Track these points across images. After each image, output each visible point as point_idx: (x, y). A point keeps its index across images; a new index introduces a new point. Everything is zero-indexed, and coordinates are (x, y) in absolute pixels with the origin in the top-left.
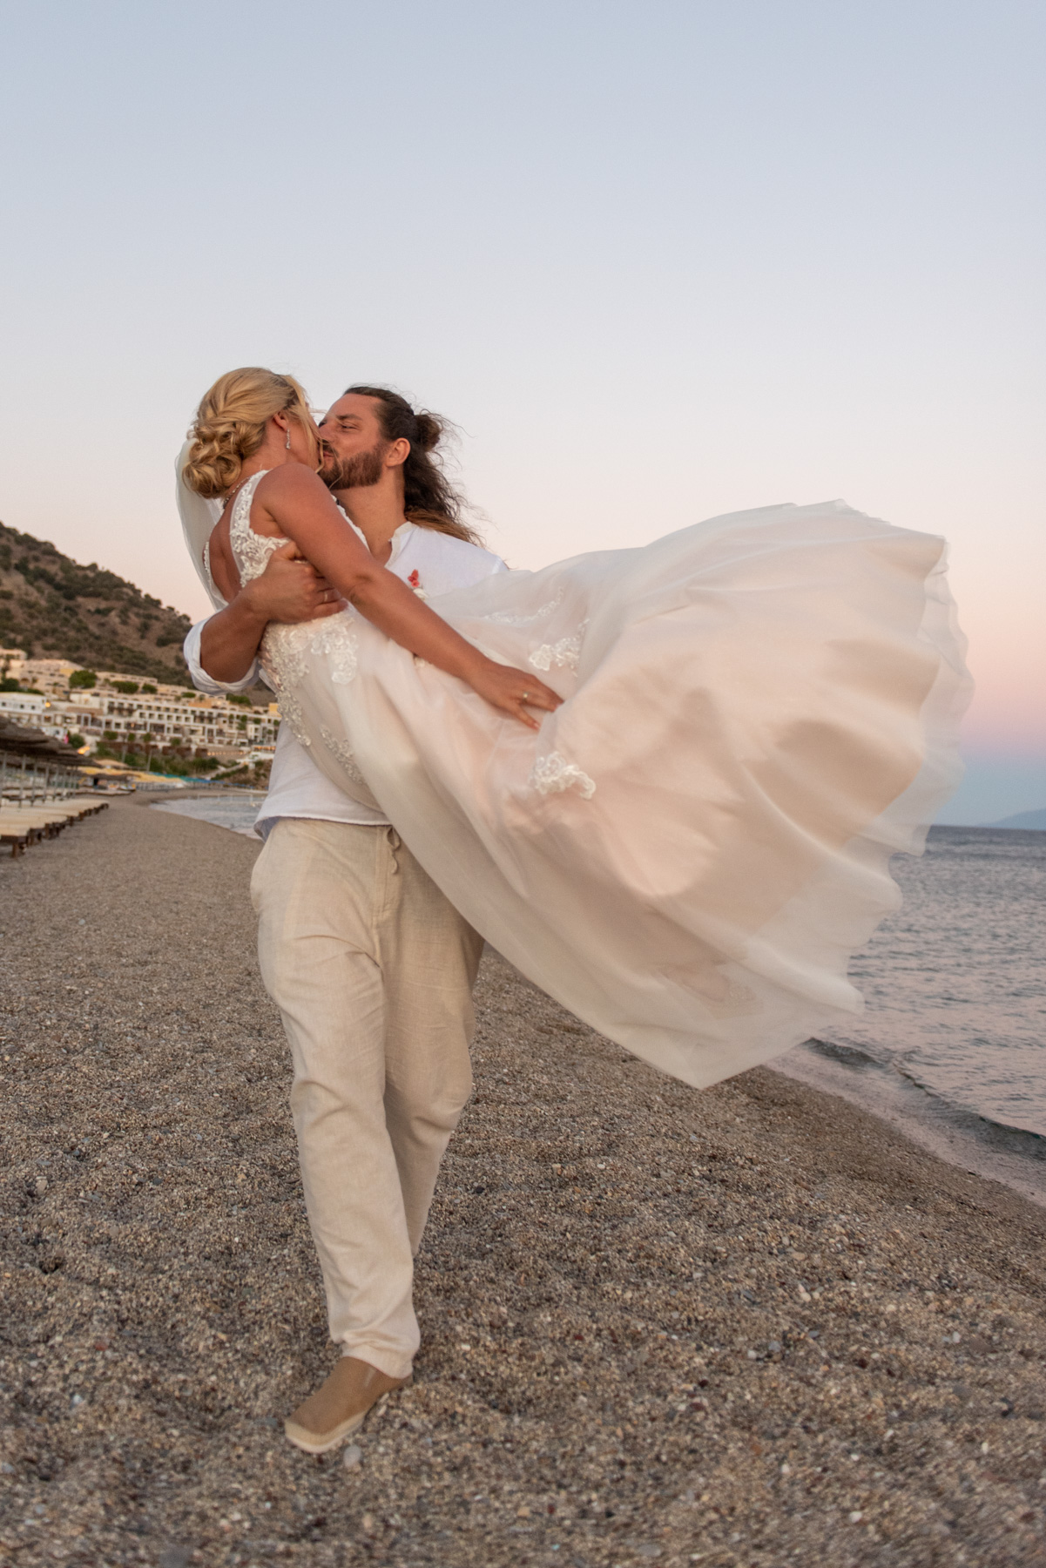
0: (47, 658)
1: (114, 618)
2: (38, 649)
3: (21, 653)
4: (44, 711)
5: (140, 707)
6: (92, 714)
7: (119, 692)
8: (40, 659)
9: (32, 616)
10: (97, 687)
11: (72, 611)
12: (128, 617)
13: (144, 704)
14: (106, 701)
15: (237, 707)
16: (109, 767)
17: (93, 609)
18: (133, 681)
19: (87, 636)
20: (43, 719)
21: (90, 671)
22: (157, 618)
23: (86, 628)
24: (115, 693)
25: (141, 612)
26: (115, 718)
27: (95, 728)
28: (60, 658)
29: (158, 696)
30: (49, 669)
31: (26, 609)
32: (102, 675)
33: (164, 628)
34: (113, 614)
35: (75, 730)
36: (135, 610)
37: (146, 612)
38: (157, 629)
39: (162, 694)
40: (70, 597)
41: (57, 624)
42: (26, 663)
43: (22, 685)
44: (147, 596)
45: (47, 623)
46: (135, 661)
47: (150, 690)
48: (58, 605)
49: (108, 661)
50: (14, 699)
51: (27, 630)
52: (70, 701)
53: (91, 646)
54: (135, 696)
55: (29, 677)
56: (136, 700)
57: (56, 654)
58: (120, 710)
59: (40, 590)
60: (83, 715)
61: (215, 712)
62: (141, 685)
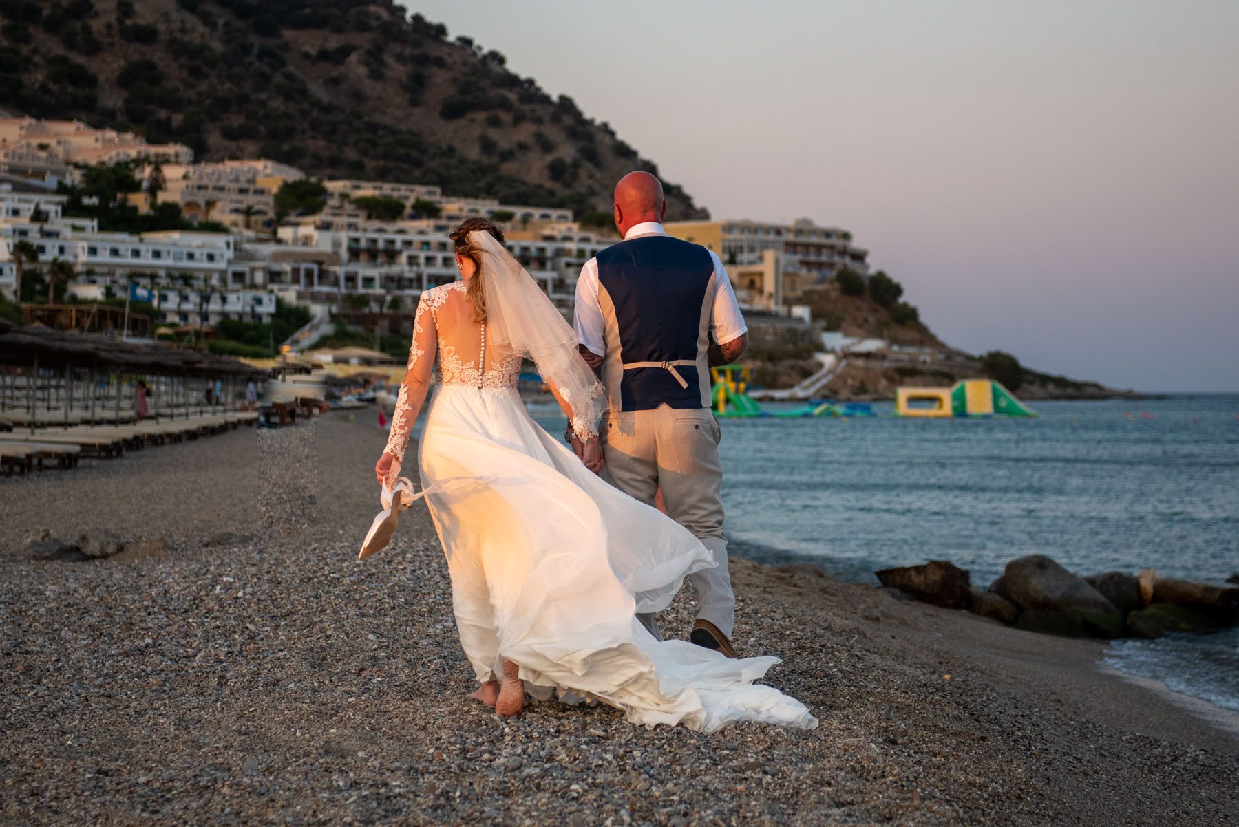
0: (233, 157)
1: (356, 67)
2: (214, 139)
3: (184, 151)
4: (229, 262)
5: (408, 244)
6: (320, 263)
7: (369, 217)
8: (220, 160)
9: (196, 73)
10: (326, 210)
11: (274, 58)
12: (383, 63)
13: (416, 238)
14: (344, 237)
15: (593, 236)
16: (354, 361)
17: (313, 52)
18: (396, 194)
19: (305, 106)
20: (230, 278)
21: (313, 180)
22: (440, 63)
23: (303, 92)
24: (360, 221)
25: (408, 51)
26: (363, 270)
27: (325, 289)
28: (258, 157)
29: (443, 222)
30: (236, 180)
31: (183, 60)
32: (334, 186)
33: (454, 80)
34: (353, 58)
35: (290, 296)
36: (397, 48)
37: (417, 52)
38: (441, 84)
39: (450, 218)
40: (268, 30)
41: (247, 86)
42: (191, 169)
43: (186, 215)
44: (418, 19)
45: (228, 85)
46: (402, 151)
47: (426, 210)
48: (246, 49)
49: (350, 154)
50: (175, 244)
51: (190, 103)
52: (279, 242)
53: (315, 125)
54: (401, 224)
55: (201, 198)
56: (401, 232)
57: (251, 147)
58: (372, 254)
59: (207, 20)
60: (303, 266)
61: (550, 248)
62: (409, 203)
